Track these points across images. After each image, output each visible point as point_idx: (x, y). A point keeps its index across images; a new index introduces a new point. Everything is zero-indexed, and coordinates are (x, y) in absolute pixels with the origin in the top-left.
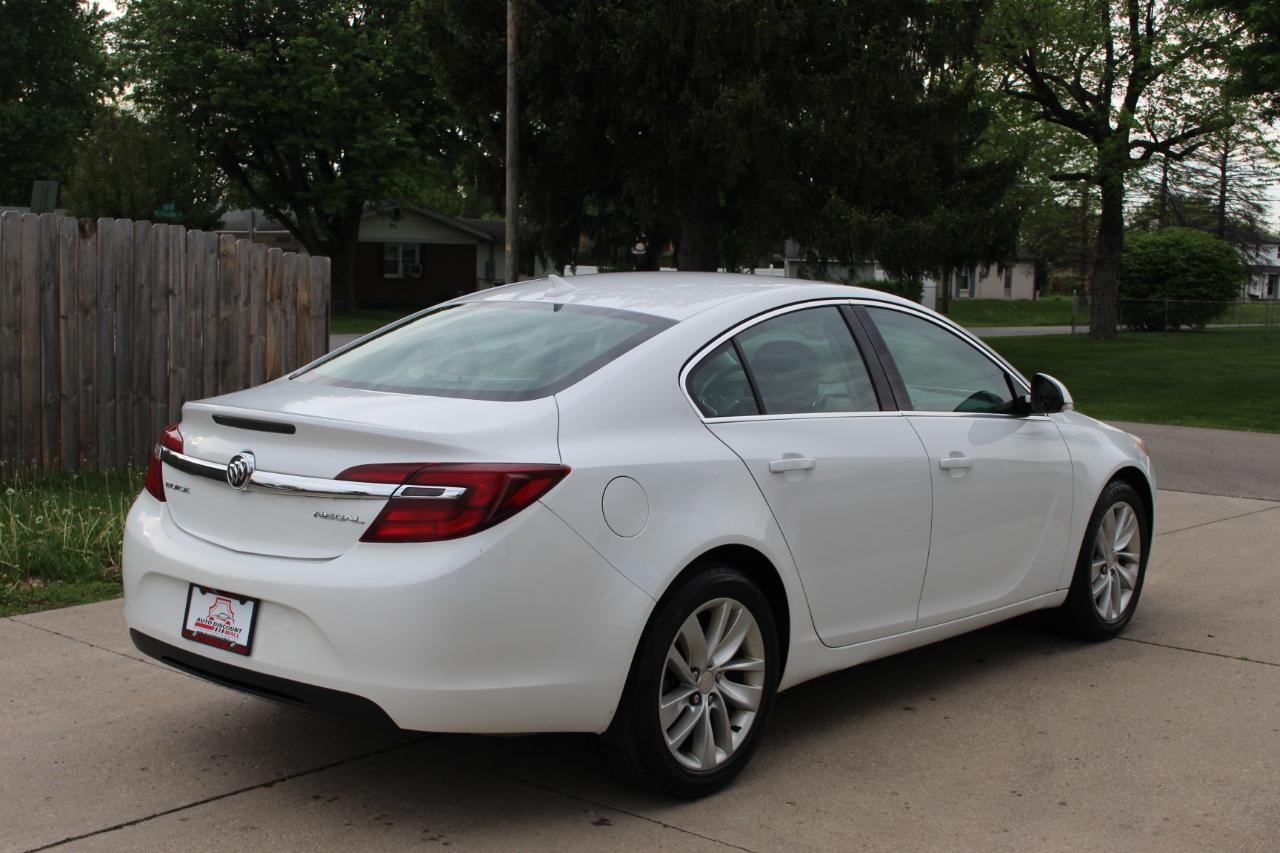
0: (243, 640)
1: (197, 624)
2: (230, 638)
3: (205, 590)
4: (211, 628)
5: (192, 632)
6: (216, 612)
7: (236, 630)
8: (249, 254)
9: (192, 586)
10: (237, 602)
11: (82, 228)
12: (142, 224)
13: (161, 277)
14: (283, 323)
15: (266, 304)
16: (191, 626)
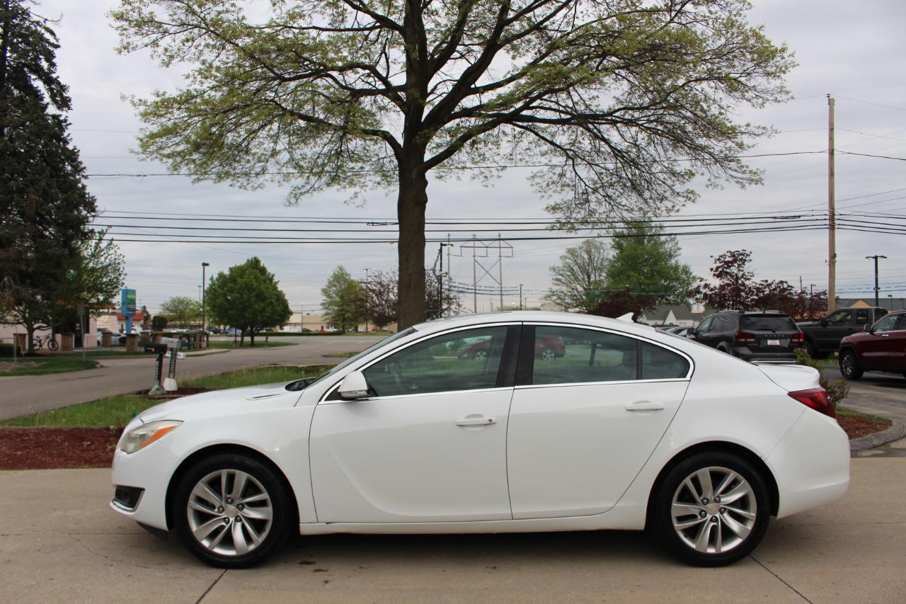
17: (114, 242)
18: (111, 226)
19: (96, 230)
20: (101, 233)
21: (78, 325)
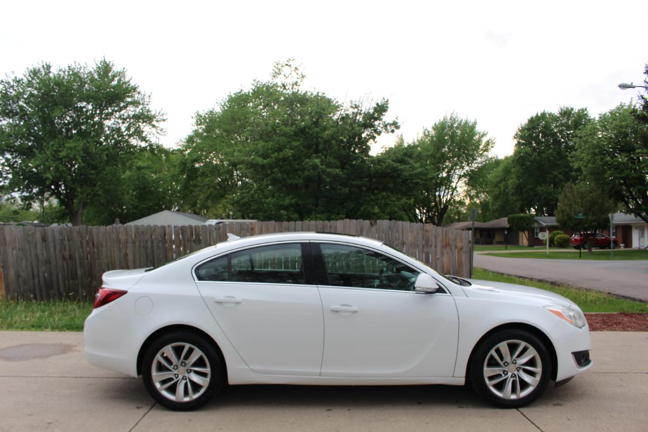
8: (436, 230)
11: (371, 224)
12: (393, 222)
13: (401, 239)
14: (451, 254)
15: (444, 247)
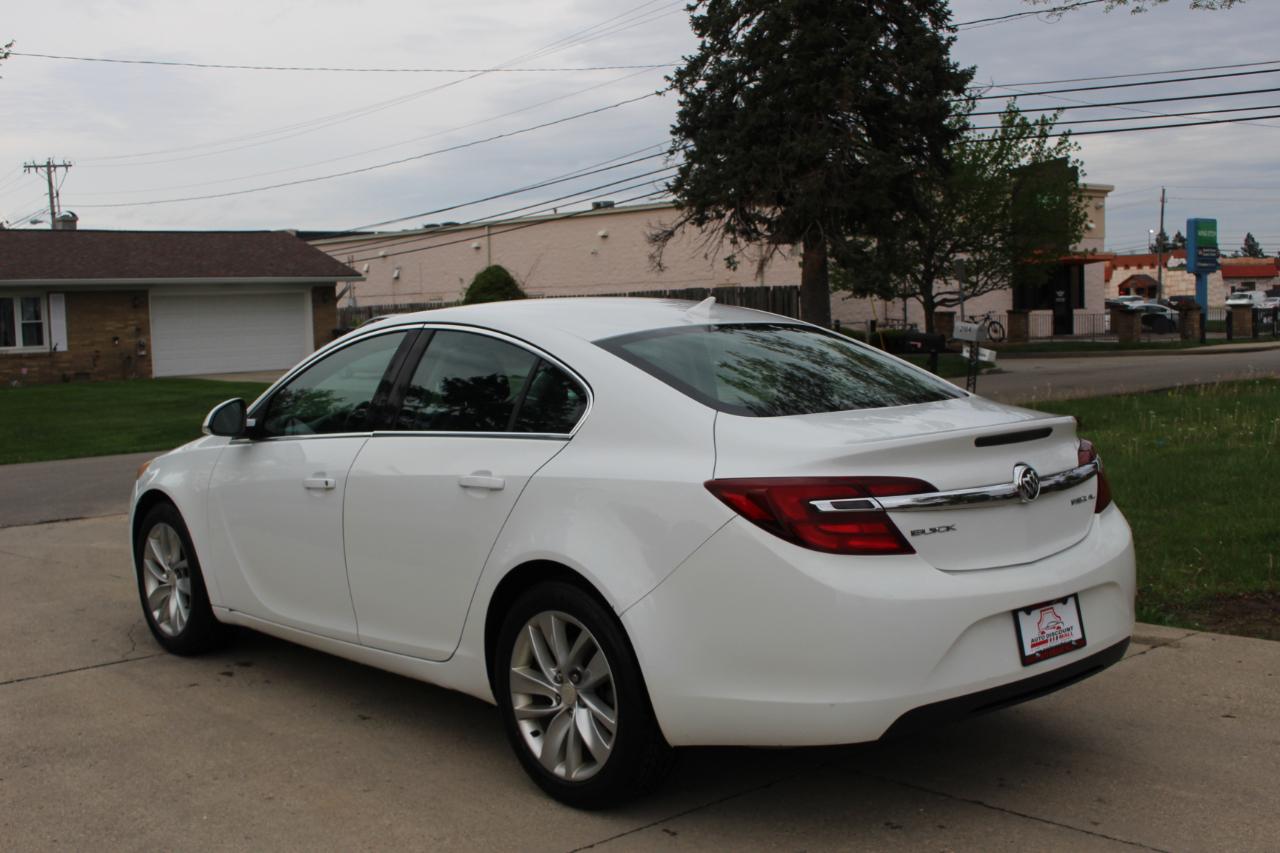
0: (1076, 635)
1: (1033, 646)
2: (1066, 640)
3: (1028, 610)
4: (1046, 642)
5: (1034, 655)
6: (1044, 625)
7: (1068, 629)
9: (1015, 613)
10: (1060, 605)
16: (1029, 651)
17: (1072, 139)
18: (1063, 108)
19: (1031, 121)
20: (1044, 122)
21: (1060, 293)
